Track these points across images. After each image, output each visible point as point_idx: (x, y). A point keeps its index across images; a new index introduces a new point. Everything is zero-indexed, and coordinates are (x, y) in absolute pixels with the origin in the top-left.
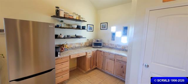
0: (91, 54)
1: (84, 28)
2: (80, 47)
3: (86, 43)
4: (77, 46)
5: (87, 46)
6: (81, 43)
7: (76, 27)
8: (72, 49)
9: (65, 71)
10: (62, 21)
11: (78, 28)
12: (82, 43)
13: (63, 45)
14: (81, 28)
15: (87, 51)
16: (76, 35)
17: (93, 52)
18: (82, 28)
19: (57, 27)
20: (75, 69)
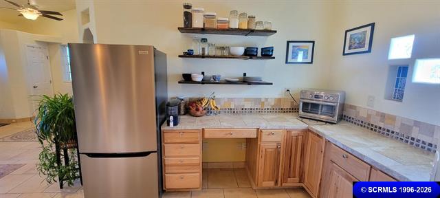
0: (279, 138)
1: (267, 54)
2: (260, 111)
3: (279, 100)
4: (248, 105)
5: (283, 111)
6: (263, 100)
7: (241, 51)
8: (233, 112)
9: (185, 165)
10: (204, 40)
11: (249, 53)
12: (267, 99)
13: (200, 100)
14: (259, 54)
15: (263, 125)
16: (245, 74)
17: (289, 131)
18: (262, 55)
19: (189, 55)
20: (239, 169)
